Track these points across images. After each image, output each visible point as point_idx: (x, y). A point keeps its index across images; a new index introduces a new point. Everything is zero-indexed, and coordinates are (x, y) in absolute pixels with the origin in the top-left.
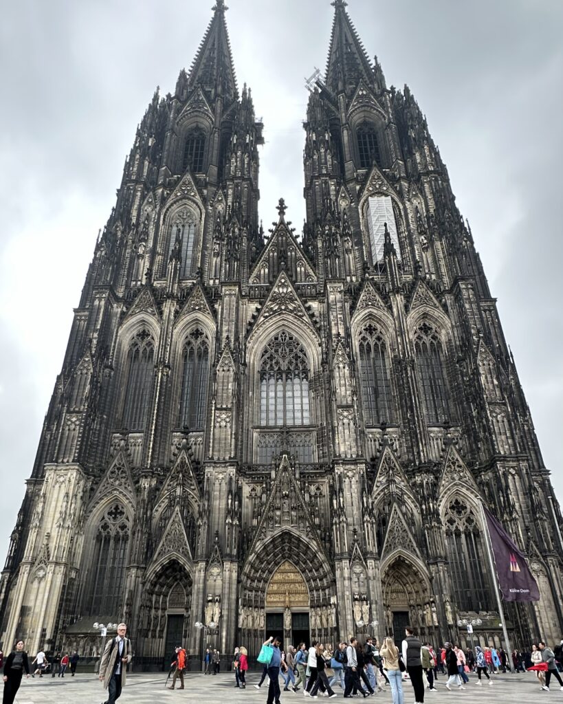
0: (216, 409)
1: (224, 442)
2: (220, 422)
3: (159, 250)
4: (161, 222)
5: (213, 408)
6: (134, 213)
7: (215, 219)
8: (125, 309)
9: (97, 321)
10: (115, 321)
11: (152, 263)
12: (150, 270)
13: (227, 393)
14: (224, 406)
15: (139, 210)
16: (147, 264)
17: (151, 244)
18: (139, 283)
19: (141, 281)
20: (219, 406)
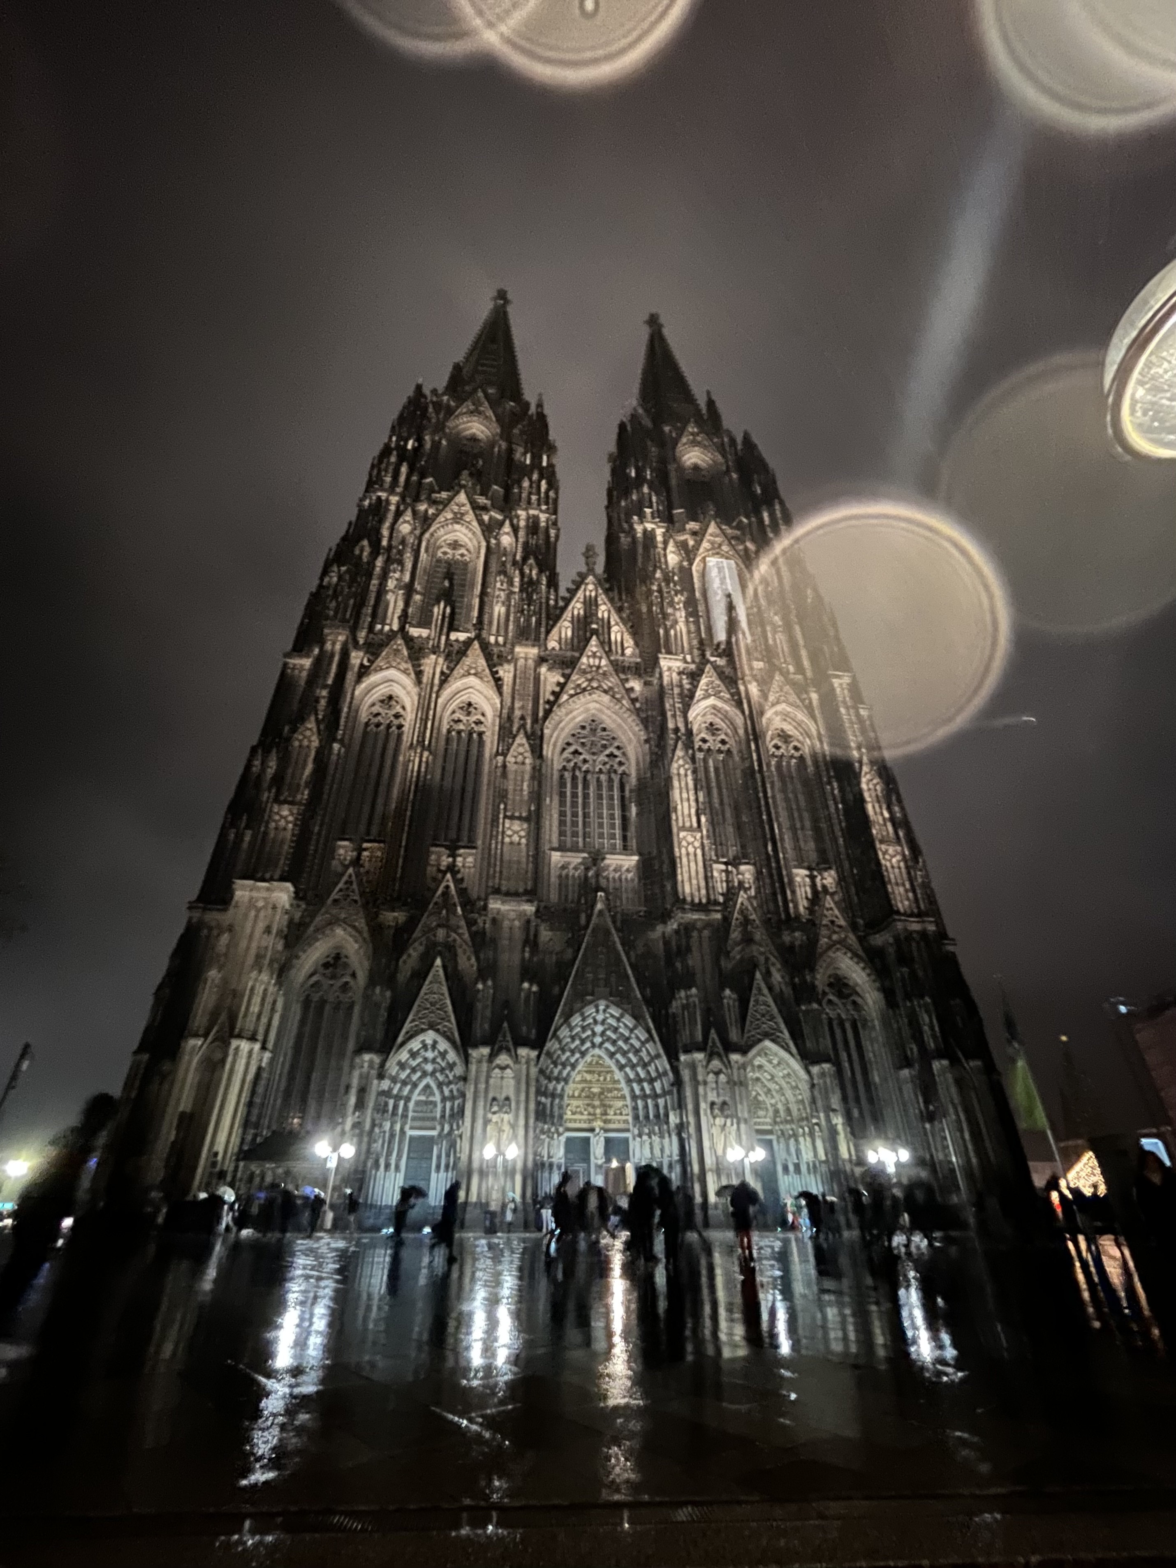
0: (505, 817)
1: (515, 866)
2: (510, 836)
3: (418, 587)
4: (423, 549)
5: (501, 816)
6: (385, 532)
7: (499, 558)
8: (366, 663)
9: (328, 673)
10: (350, 676)
11: (407, 604)
12: (405, 612)
13: (521, 795)
14: (517, 814)
15: (392, 529)
16: (401, 604)
17: (407, 578)
18: (387, 628)
19: (390, 625)
20: (509, 814)
